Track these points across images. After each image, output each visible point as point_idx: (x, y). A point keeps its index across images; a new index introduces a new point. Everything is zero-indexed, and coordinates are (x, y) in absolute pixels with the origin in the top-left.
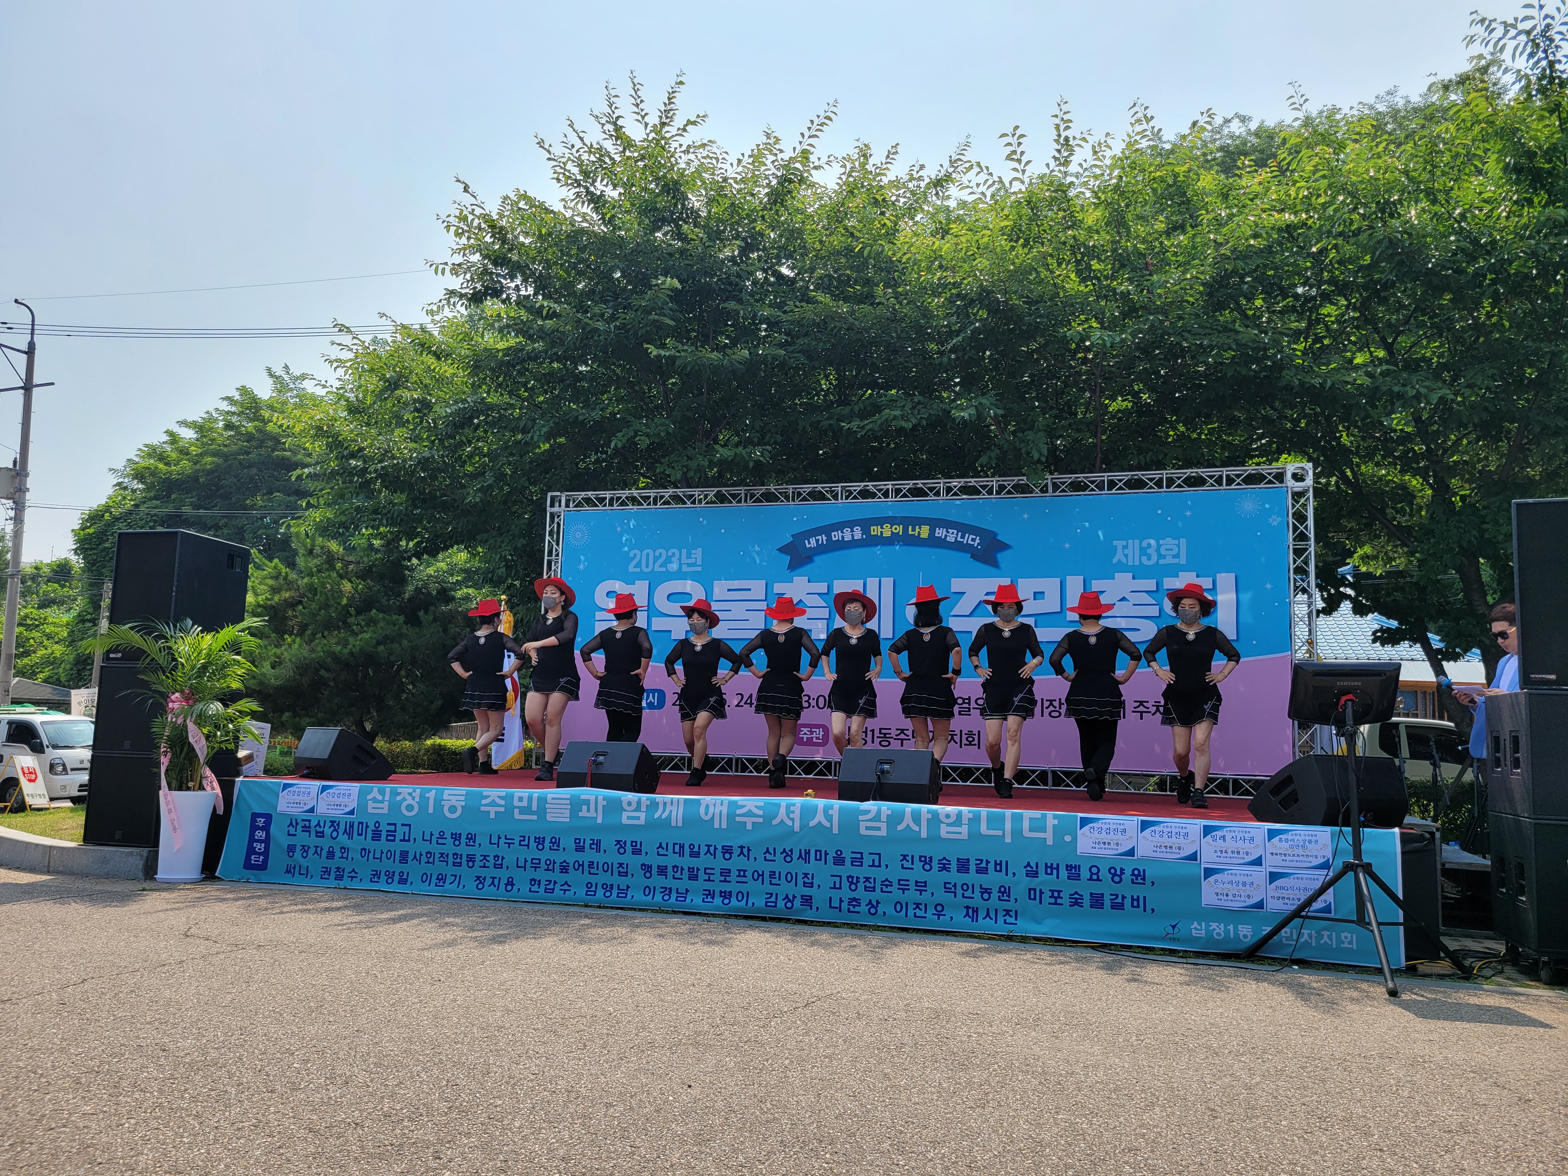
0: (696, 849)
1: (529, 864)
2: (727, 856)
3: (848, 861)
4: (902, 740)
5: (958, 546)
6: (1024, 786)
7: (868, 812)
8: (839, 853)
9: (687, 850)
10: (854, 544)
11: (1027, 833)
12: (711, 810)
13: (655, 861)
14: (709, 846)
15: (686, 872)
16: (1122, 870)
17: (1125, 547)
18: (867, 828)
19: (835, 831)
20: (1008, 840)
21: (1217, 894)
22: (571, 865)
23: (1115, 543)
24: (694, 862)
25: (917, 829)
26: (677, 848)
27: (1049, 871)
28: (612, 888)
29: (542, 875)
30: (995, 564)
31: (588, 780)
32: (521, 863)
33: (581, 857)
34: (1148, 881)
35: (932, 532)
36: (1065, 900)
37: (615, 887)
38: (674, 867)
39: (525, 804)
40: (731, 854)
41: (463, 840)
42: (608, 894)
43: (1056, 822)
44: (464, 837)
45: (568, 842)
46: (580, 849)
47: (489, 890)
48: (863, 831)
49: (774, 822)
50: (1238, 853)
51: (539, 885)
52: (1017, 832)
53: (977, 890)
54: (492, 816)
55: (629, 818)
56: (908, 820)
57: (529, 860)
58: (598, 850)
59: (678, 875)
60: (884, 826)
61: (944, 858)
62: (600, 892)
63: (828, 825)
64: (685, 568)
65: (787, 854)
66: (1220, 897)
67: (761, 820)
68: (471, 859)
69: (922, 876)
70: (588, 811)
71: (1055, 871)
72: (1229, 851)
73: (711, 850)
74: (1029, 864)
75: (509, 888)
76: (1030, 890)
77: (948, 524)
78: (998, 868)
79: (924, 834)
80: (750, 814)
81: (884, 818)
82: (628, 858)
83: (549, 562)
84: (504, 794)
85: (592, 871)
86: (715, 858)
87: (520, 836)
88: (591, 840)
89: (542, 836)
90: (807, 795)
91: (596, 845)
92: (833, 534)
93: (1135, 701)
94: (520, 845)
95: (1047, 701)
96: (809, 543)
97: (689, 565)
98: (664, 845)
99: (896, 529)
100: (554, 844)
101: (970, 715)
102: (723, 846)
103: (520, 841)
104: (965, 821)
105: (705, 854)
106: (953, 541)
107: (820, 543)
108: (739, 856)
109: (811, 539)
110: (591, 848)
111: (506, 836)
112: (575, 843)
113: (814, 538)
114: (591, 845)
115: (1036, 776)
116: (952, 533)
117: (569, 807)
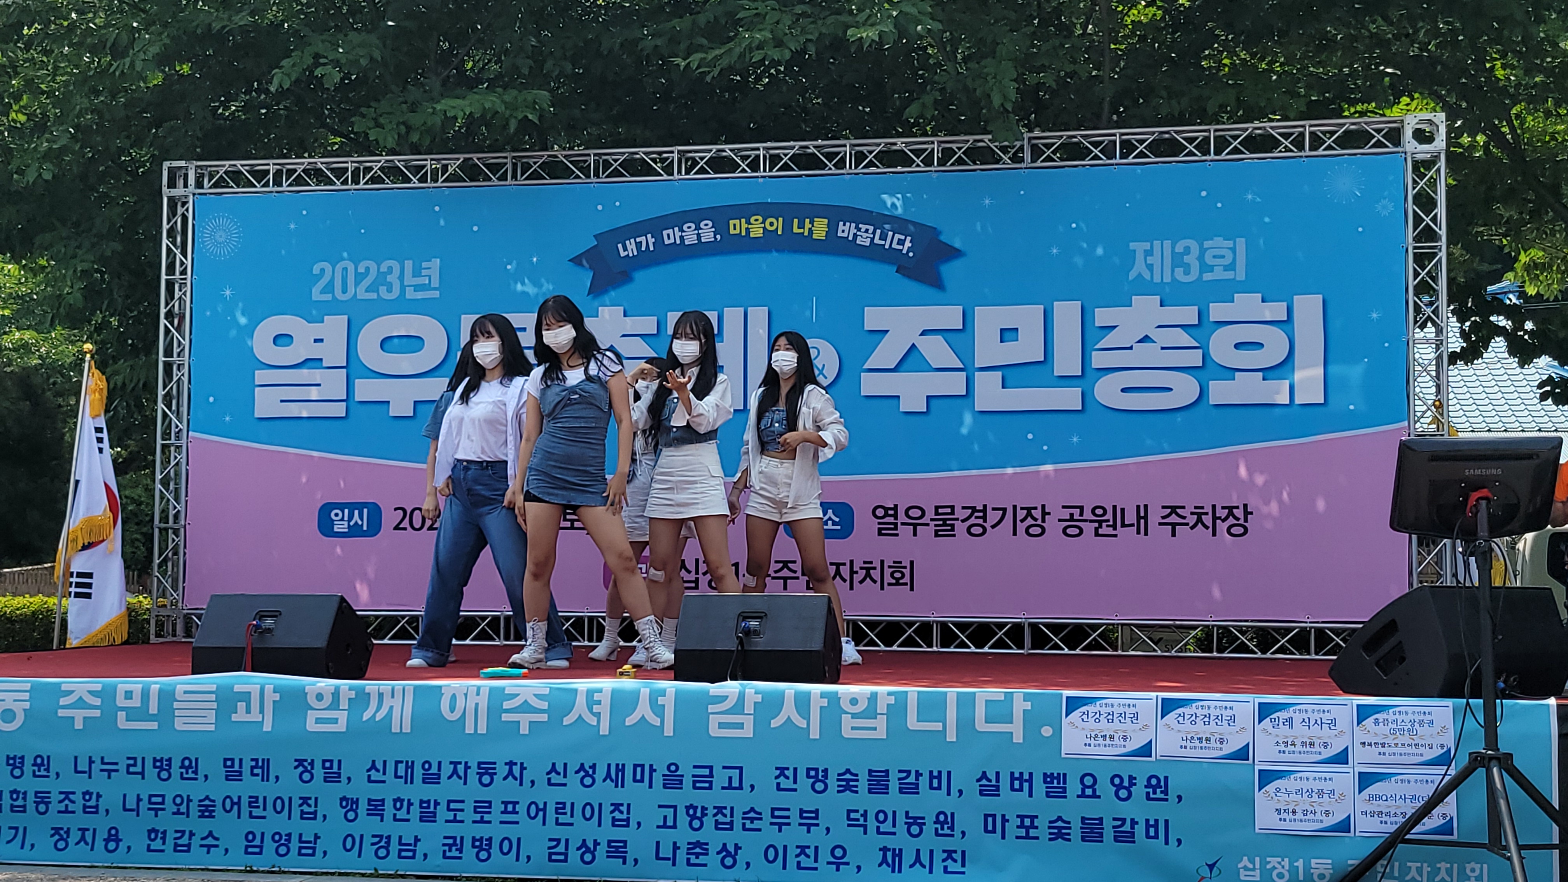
0: (434, 770)
1: (144, 805)
2: (486, 779)
3: (688, 782)
4: (785, 579)
5: (874, 253)
6: (986, 650)
7: (724, 698)
8: (673, 768)
9: (418, 772)
10: (700, 250)
11: (981, 725)
12: (460, 704)
13: (362, 791)
14: (455, 764)
15: (416, 810)
16: (1131, 778)
17: (1149, 253)
18: (721, 725)
19: (669, 731)
20: (951, 737)
21: (1278, 811)
22: (219, 803)
24: (430, 792)
25: (803, 724)
26: (401, 769)
27: (1017, 784)
28: (289, 840)
29: (167, 822)
30: (937, 283)
31: (247, 658)
32: (131, 803)
33: (234, 789)
34: (1172, 796)
35: (832, 229)
36: (1043, 829)
37: (295, 838)
38: (395, 801)
39: (136, 702)
40: (492, 775)
41: (28, 768)
42: (283, 850)
43: (1028, 706)
44: (28, 762)
45: (211, 766)
46: (233, 774)
47: (76, 852)
48: (715, 731)
49: (567, 721)
50: (1312, 744)
51: (164, 839)
52: (966, 724)
53: (901, 819)
54: (79, 725)
55: (319, 721)
56: (789, 710)
57: (145, 798)
58: (265, 778)
59: (401, 814)
60: (749, 722)
61: (848, 771)
62: (269, 846)
63: (656, 721)
64: (410, 294)
65: (587, 772)
66: (1283, 816)
67: (544, 718)
68: (42, 799)
69: (810, 800)
70: (248, 711)
71: (1026, 785)
72: (1298, 742)
73: (459, 770)
74: (984, 775)
75: (112, 845)
76: (986, 816)
77: (858, 216)
78: (935, 783)
79: (815, 734)
80: (525, 709)
81: (749, 708)
82: (317, 787)
83: (170, 285)
84: (99, 687)
85: (256, 812)
86: (465, 783)
87: (129, 758)
88: (252, 760)
89: (166, 757)
90: (622, 674)
91: (262, 768)
92: (665, 233)
93: (1163, 507)
94: (129, 773)
95: (1022, 508)
96: (625, 249)
97: (417, 288)
98: (380, 766)
99: (772, 224)
100: (187, 769)
101: (897, 535)
102: (479, 763)
103: (129, 766)
104: (882, 708)
105: (450, 777)
106: (868, 244)
107: (643, 249)
108: (505, 778)
109: (627, 242)
110: (253, 774)
111: (102, 758)
112: (225, 766)
113: (632, 240)
114: (252, 768)
115: (1004, 634)
116: (867, 231)
117: (215, 705)
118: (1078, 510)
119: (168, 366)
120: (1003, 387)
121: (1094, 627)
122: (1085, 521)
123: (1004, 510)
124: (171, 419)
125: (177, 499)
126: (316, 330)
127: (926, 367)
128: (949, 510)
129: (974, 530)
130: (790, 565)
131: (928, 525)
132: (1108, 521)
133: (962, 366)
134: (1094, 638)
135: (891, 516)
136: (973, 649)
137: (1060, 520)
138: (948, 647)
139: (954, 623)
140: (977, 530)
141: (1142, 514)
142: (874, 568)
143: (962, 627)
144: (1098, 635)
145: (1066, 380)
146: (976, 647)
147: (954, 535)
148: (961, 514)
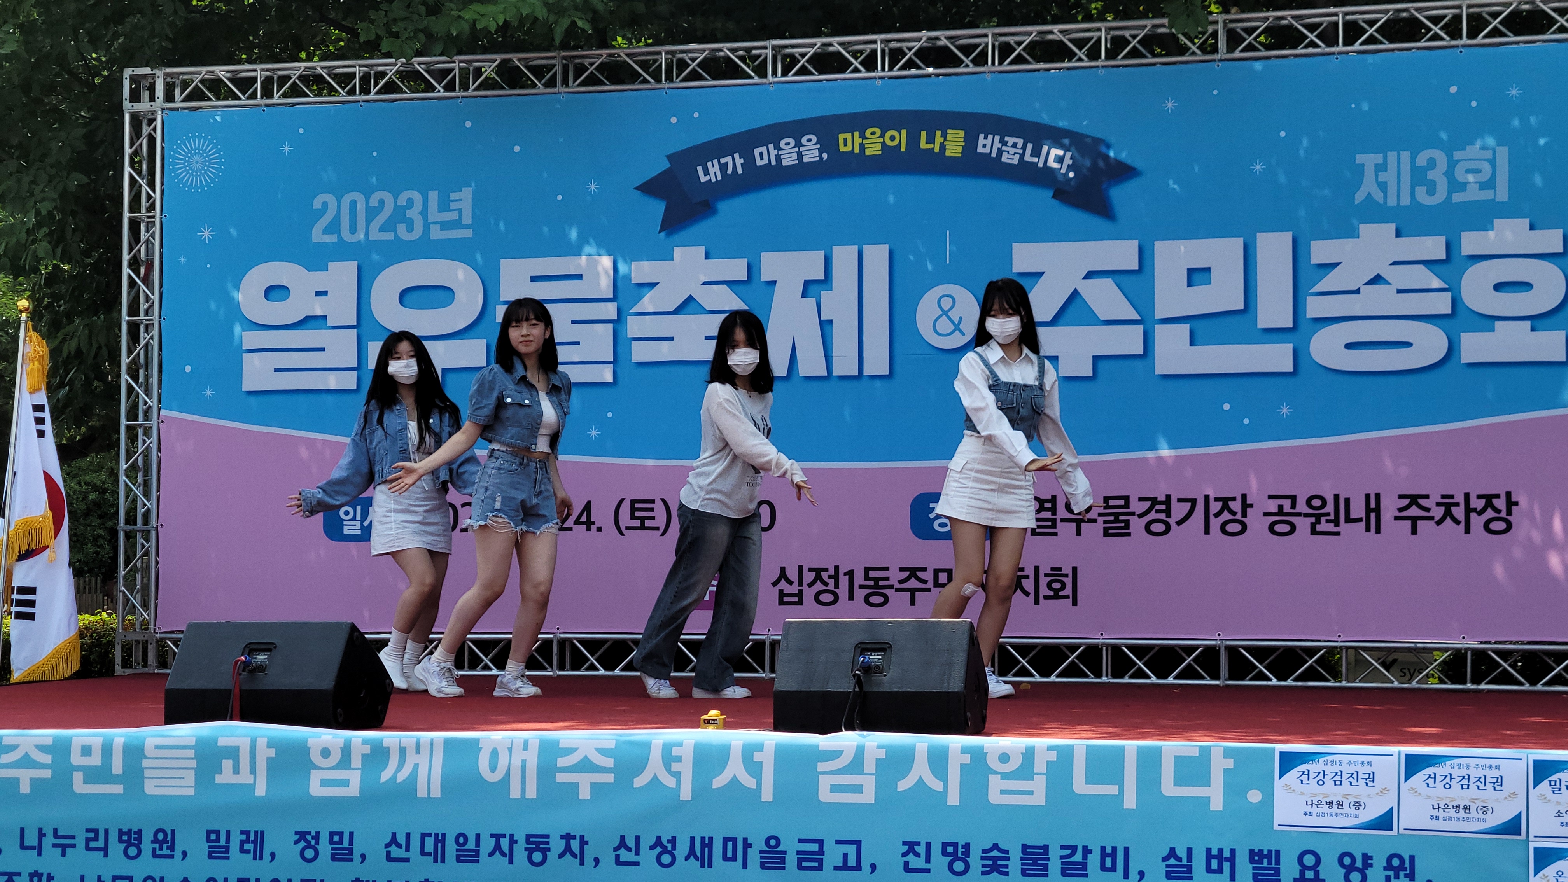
0: (471, 844)
2: (537, 857)
3: (792, 860)
4: (913, 591)
5: (1023, 173)
6: (1171, 680)
7: (835, 754)
8: (773, 842)
9: (451, 848)
10: (802, 173)
11: (1169, 789)
12: (503, 761)
13: (380, 872)
14: (498, 837)
16: (1366, 857)
17: (1381, 168)
18: (835, 789)
19: (767, 795)
20: (1130, 802)
23: (1360, 159)
24: (466, 873)
25: (937, 785)
26: (429, 844)
27: (1214, 864)
30: (1105, 211)
31: (235, 704)
33: (220, 869)
35: (971, 142)
39: (95, 760)
40: (545, 852)
43: (1230, 763)
45: (192, 840)
46: (218, 850)
48: (825, 795)
52: (1149, 788)
54: (25, 788)
55: (325, 783)
56: (921, 770)
57: (108, 880)
58: (258, 855)
60: (869, 783)
61: (995, 847)
63: (751, 783)
64: (436, 233)
65: (664, 848)
67: (609, 778)
70: (236, 771)
71: (1227, 866)
73: (503, 845)
74: (1172, 852)
77: (1003, 126)
78: (1109, 863)
79: (953, 799)
80: (586, 766)
81: (870, 766)
82: (323, 867)
83: (135, 225)
84: (49, 741)
86: (511, 862)
87: (88, 830)
88: (242, 832)
89: (135, 829)
90: (707, 722)
91: (255, 842)
92: (757, 151)
93: (1401, 497)
94: (88, 848)
95: (1216, 499)
96: (706, 173)
97: (445, 225)
98: (402, 840)
99: (893, 138)
100: (161, 843)
101: (1055, 534)
102: (528, 837)
103: (88, 840)
104: (1040, 766)
105: (491, 855)
106: (1015, 160)
107: (730, 171)
108: (561, 856)
109: (709, 164)
110: (242, 851)
111: (55, 830)
112: (208, 840)
113: (715, 162)
114: (242, 843)
115: (1194, 660)
116: (1015, 145)
117: (194, 764)
118: (1289, 501)
119: (134, 329)
120: (1192, 344)
121: (1312, 652)
122: (1299, 514)
123: (1193, 502)
124: (138, 393)
125: (147, 494)
126: (319, 279)
127: (1091, 319)
128: (1121, 502)
129: (1156, 527)
130: (919, 574)
131: (1095, 521)
132: (1328, 514)
133: (1139, 318)
134: (1311, 665)
135: (1047, 510)
136: (1154, 680)
137: (1266, 514)
138: (1122, 677)
139: (1129, 647)
140: (1158, 527)
141: (1373, 505)
142: (1027, 577)
143: (1139, 651)
144: (1316, 662)
145: (1274, 334)
146: (1158, 677)
147: (1129, 534)
148: (1138, 507)
